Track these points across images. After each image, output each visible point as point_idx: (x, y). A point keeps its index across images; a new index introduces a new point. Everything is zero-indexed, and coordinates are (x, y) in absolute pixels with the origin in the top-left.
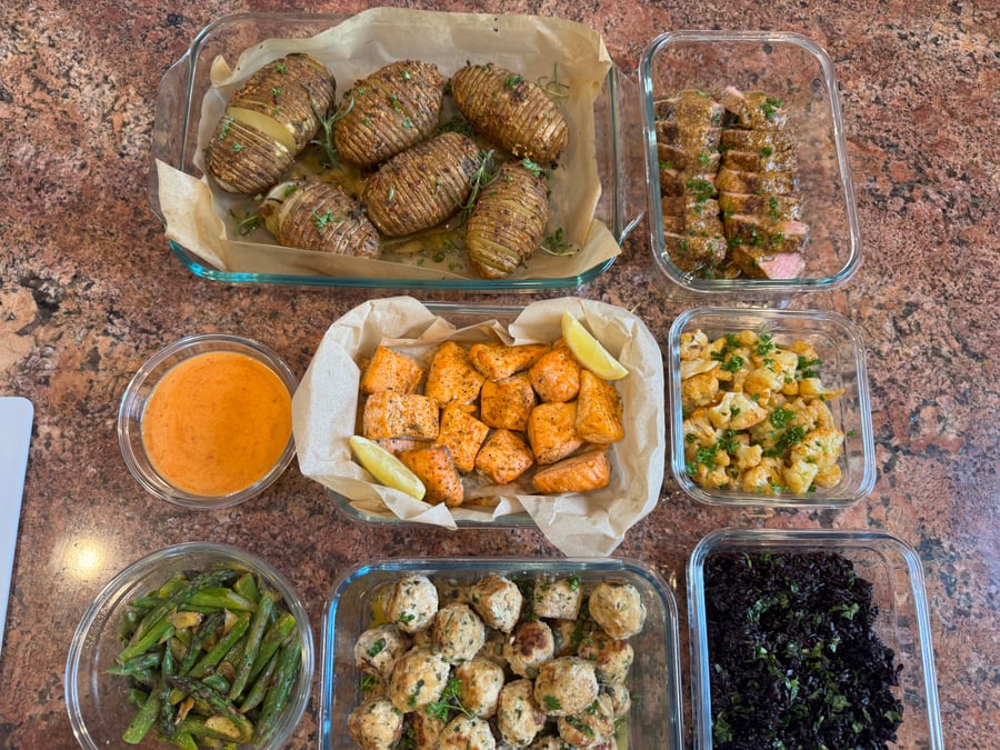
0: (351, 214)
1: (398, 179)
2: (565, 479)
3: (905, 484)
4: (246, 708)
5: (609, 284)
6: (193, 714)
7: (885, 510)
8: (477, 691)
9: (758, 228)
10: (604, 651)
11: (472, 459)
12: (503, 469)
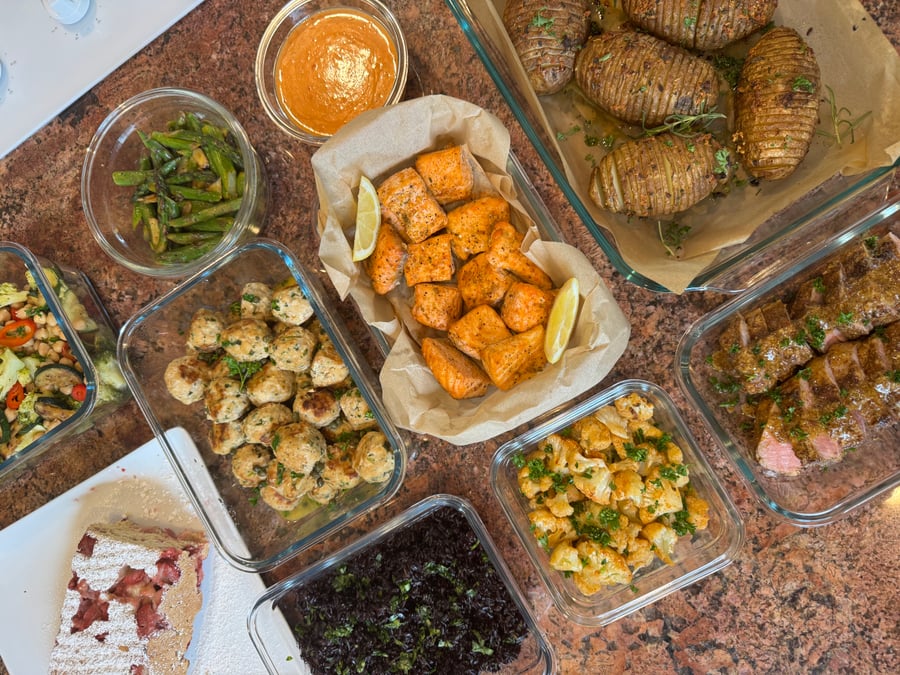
0: (565, 40)
1: (623, 53)
2: (436, 362)
3: (639, 659)
4: (171, 237)
5: (666, 305)
6: (154, 206)
7: (604, 648)
8: (259, 385)
9: (800, 410)
10: (340, 462)
11: (415, 281)
12: (423, 310)
